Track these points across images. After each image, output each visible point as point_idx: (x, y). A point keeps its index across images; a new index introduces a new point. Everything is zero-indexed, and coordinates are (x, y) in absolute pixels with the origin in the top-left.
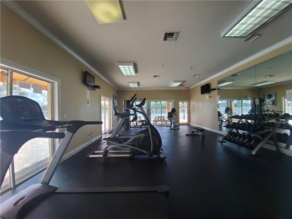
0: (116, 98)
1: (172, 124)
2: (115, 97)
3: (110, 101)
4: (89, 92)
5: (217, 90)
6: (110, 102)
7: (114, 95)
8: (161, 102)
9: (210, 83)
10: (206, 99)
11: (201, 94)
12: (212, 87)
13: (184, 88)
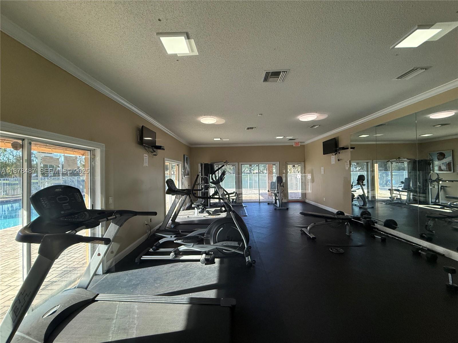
0: (188, 159)
1: (278, 201)
3: (178, 165)
4: (147, 158)
5: (350, 150)
6: (179, 168)
8: (259, 165)
9: (338, 137)
10: (332, 163)
11: (324, 154)
12: (342, 145)
13: (296, 143)
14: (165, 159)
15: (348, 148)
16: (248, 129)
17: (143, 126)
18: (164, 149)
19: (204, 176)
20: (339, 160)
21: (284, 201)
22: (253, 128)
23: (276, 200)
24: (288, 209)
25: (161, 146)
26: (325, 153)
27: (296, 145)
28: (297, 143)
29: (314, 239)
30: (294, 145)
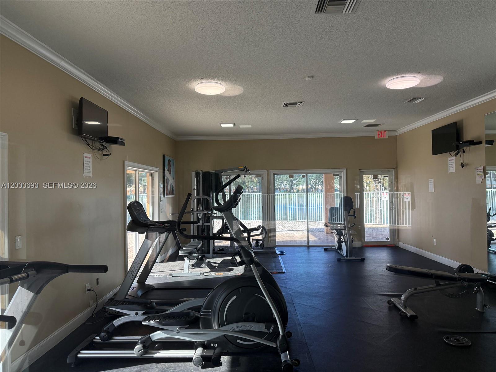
0: (171, 164)
1: (343, 244)
2: (169, 161)
3: (152, 175)
4: (91, 160)
5: (484, 145)
6: (153, 180)
7: (164, 156)
8: (307, 175)
10: (449, 171)
11: (435, 152)
12: (468, 135)
13: (380, 133)
14: (127, 163)
15: (480, 143)
16: (286, 105)
17: (82, 99)
18: (123, 144)
19: (201, 196)
20: (462, 166)
21: (357, 244)
22: (295, 104)
23: (340, 242)
24: (363, 260)
25: (118, 138)
27: (380, 136)
29: (413, 318)
30: (375, 136)
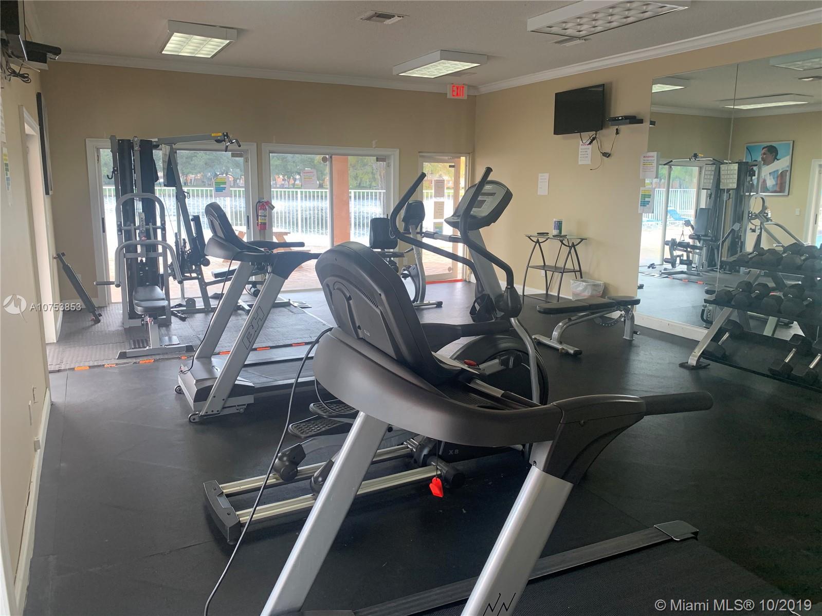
5: (648, 126)
7: (39, 96)
9: (611, 83)
10: (580, 163)
11: (556, 133)
12: (621, 107)
13: (455, 89)
14: (24, 111)
15: (641, 121)
16: (372, 17)
20: (605, 155)
22: (390, 17)
24: (440, 305)
26: (560, 129)
27: (455, 93)
28: (457, 88)
30: (448, 93)
